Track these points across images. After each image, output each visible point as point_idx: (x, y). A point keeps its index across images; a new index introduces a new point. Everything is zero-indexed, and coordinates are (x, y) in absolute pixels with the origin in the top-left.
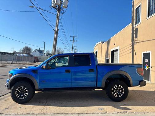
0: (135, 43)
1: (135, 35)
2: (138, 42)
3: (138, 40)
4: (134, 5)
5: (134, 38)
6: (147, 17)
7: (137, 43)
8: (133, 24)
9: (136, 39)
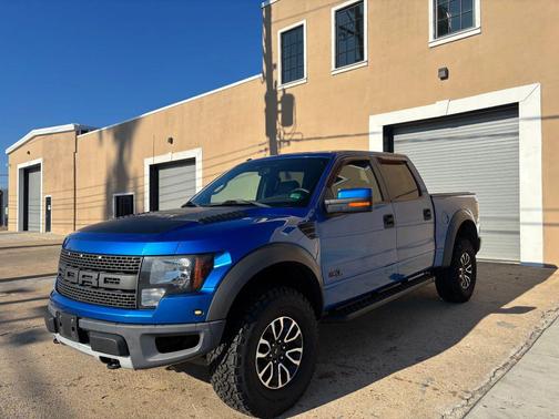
0: (284, 141)
1: (280, 116)
2: (297, 140)
3: (298, 133)
4: (273, 19)
5: (279, 126)
6: (333, 68)
7: (292, 143)
8: (269, 78)
9: (288, 130)
